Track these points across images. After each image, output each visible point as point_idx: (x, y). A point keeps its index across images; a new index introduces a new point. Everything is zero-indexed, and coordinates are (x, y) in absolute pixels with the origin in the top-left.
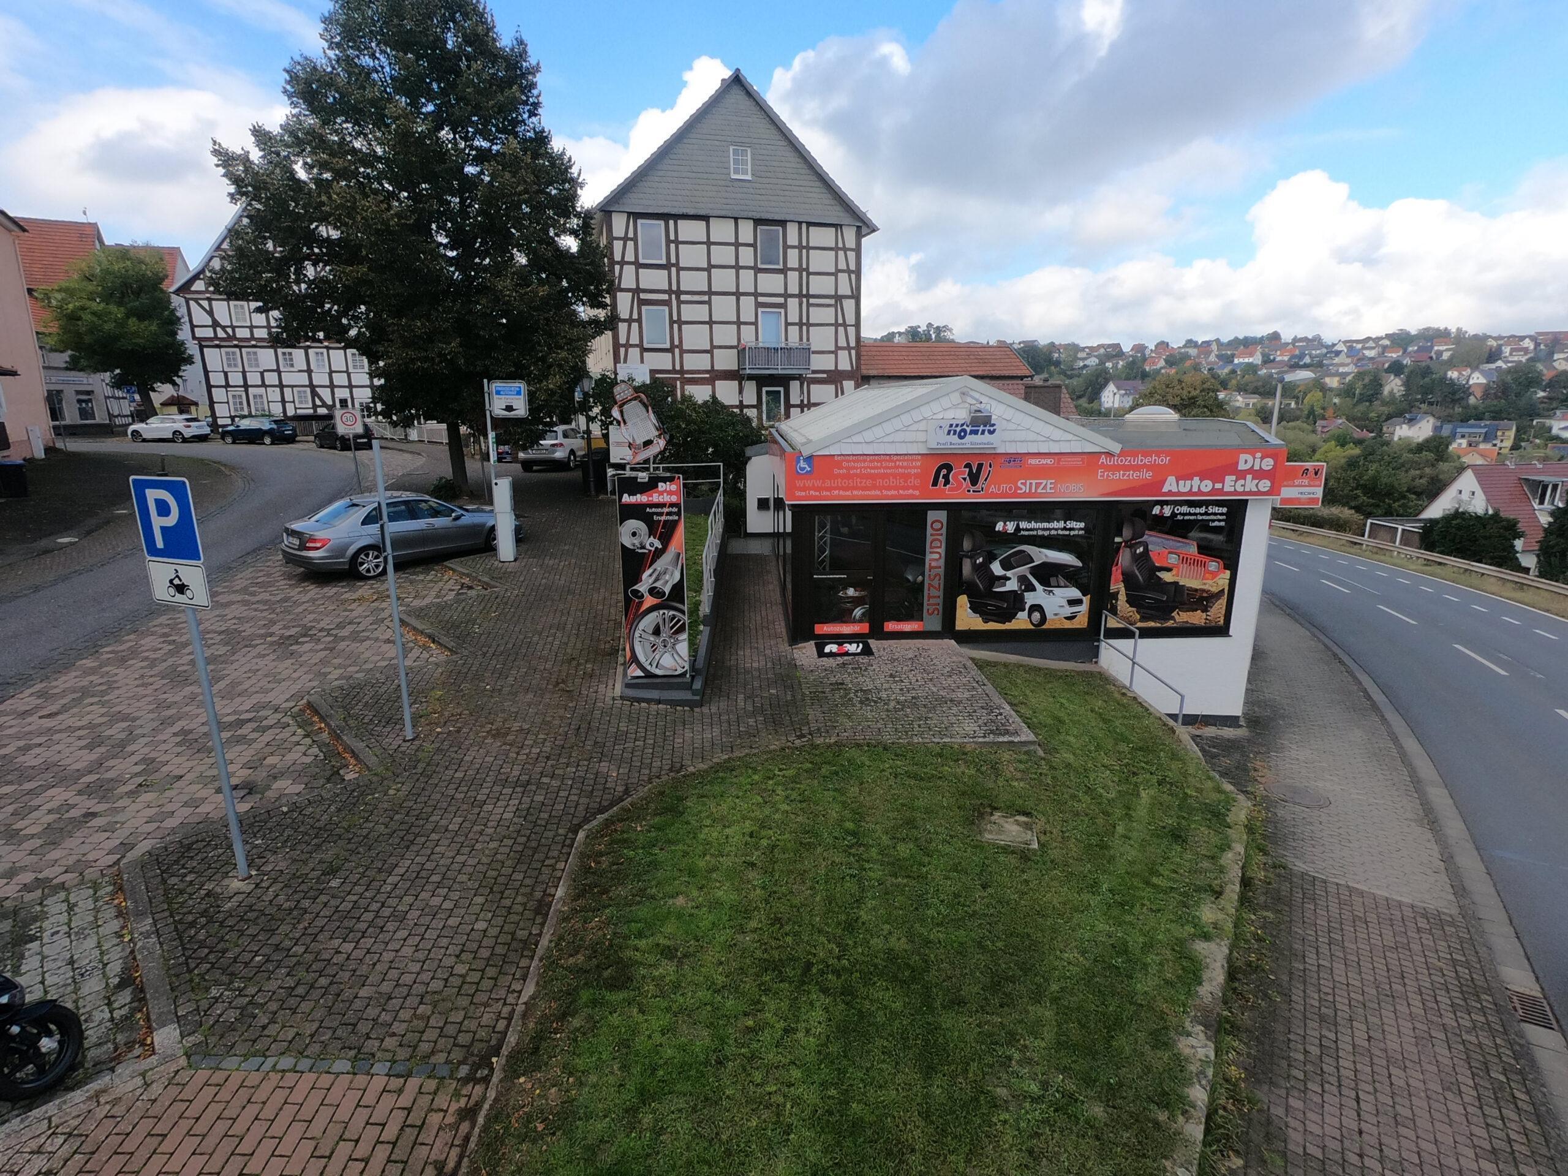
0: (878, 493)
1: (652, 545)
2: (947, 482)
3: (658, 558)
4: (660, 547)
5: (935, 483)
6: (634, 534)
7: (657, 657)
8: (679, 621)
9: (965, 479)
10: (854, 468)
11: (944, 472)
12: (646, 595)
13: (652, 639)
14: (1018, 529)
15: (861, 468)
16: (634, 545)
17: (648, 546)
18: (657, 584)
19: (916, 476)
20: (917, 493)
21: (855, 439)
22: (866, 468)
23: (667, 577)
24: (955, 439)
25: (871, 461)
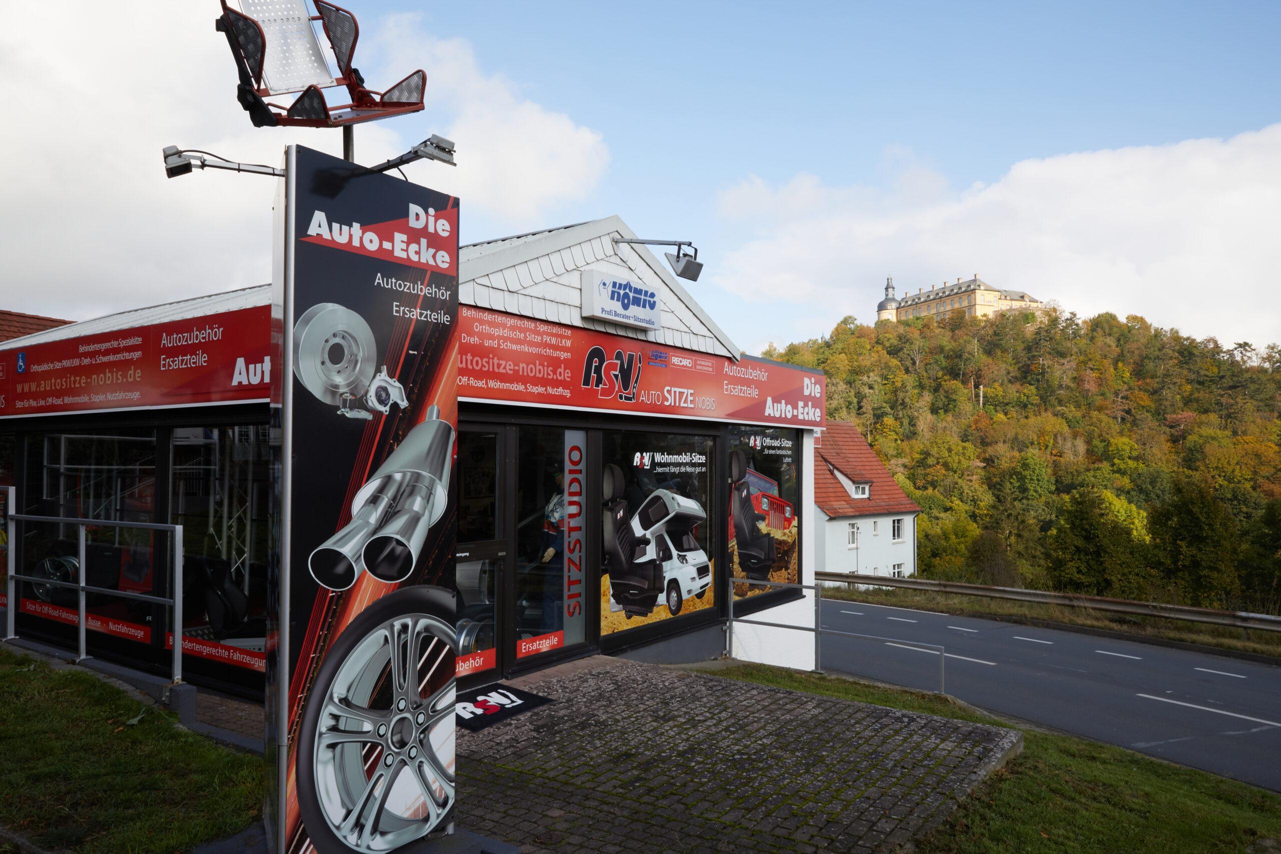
0: (520, 387)
1: (382, 395)
2: (599, 381)
3: (399, 439)
4: (404, 404)
5: (586, 382)
6: (336, 354)
7: (378, 792)
8: (440, 645)
9: (616, 376)
10: (491, 337)
11: (596, 362)
12: (360, 567)
13: (367, 726)
14: (654, 464)
15: (499, 338)
16: (333, 390)
17: (373, 402)
18: (392, 530)
19: (567, 363)
20: (567, 393)
21: (497, 280)
22: (506, 339)
23: (417, 504)
24: (617, 306)
25: (513, 328)
